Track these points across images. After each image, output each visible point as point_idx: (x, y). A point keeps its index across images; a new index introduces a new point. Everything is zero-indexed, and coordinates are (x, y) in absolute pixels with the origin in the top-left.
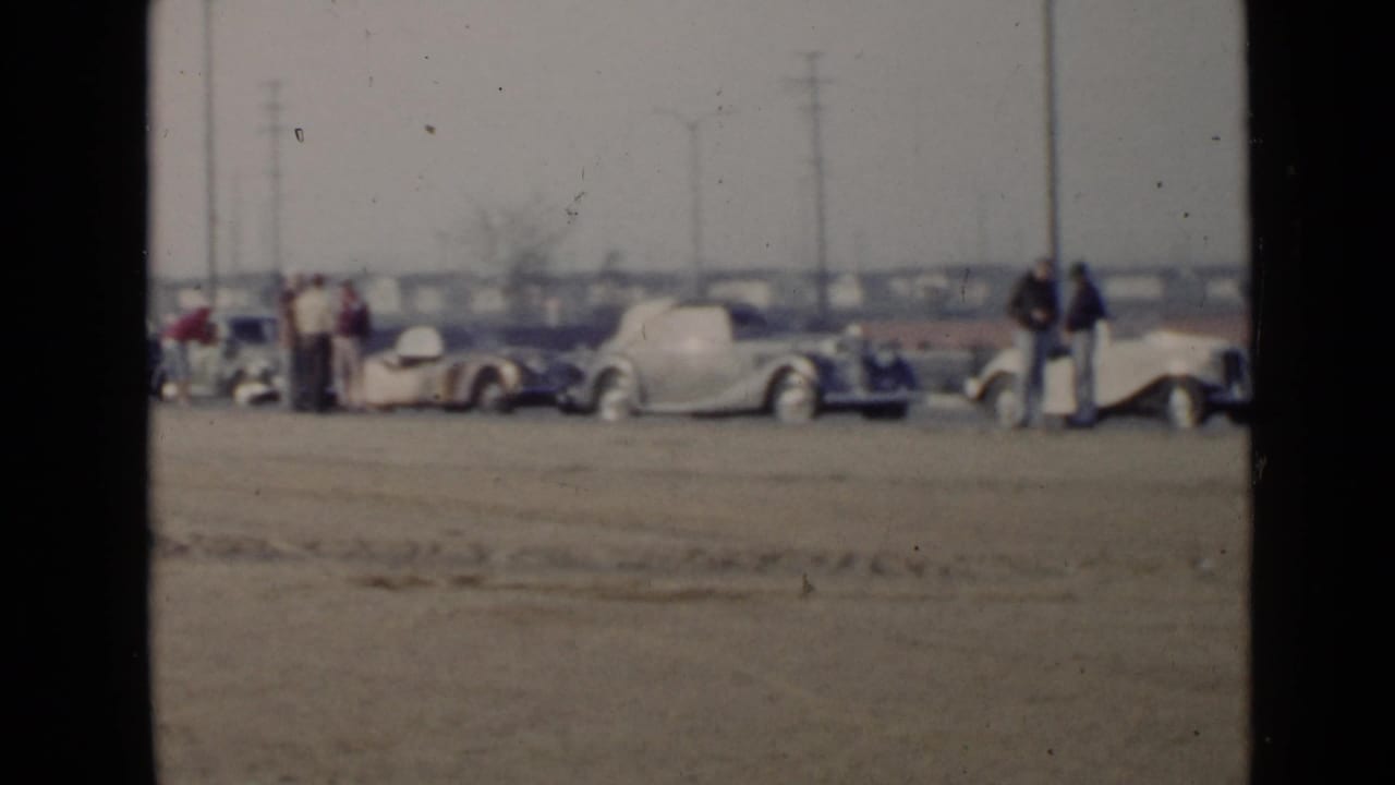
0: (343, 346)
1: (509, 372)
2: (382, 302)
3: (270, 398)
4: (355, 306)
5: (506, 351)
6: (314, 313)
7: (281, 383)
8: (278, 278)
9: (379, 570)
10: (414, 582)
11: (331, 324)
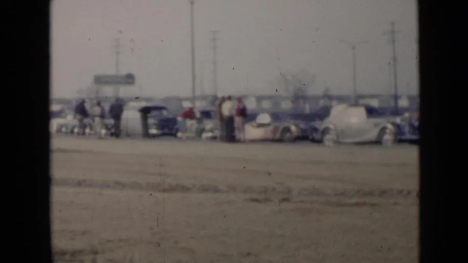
0: (238, 120)
1: (293, 128)
2: (251, 105)
3: (214, 138)
4: (241, 107)
5: (292, 121)
6: (227, 109)
7: (217, 133)
8: (216, 98)
9: (254, 196)
10: (267, 200)
11: (234, 112)
